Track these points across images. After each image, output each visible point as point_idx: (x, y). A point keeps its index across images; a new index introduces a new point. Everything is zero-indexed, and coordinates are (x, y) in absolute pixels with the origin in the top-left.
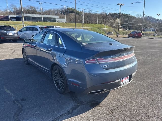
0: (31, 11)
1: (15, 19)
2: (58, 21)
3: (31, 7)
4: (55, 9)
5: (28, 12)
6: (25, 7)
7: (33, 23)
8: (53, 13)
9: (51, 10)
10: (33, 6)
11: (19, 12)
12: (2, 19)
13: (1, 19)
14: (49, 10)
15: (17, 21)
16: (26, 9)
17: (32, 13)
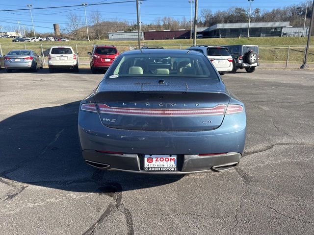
0: (235, 17)
1: (202, 35)
2: (286, 34)
3: (236, 9)
4: (288, 8)
5: (229, 19)
6: (226, 11)
7: (228, 40)
8: (281, 16)
9: (277, 10)
10: (241, 8)
11: (213, 21)
12: (183, 35)
13: (181, 36)
14: (274, 10)
15: (203, 38)
16: (227, 15)
17: (237, 22)
